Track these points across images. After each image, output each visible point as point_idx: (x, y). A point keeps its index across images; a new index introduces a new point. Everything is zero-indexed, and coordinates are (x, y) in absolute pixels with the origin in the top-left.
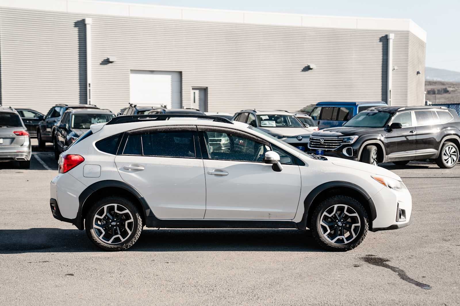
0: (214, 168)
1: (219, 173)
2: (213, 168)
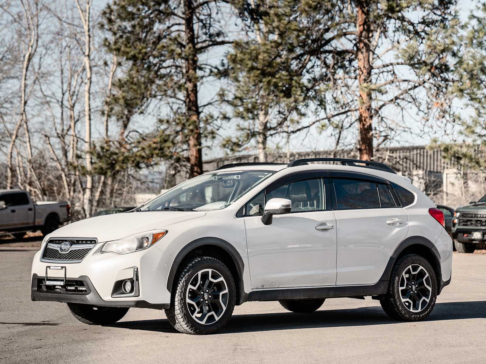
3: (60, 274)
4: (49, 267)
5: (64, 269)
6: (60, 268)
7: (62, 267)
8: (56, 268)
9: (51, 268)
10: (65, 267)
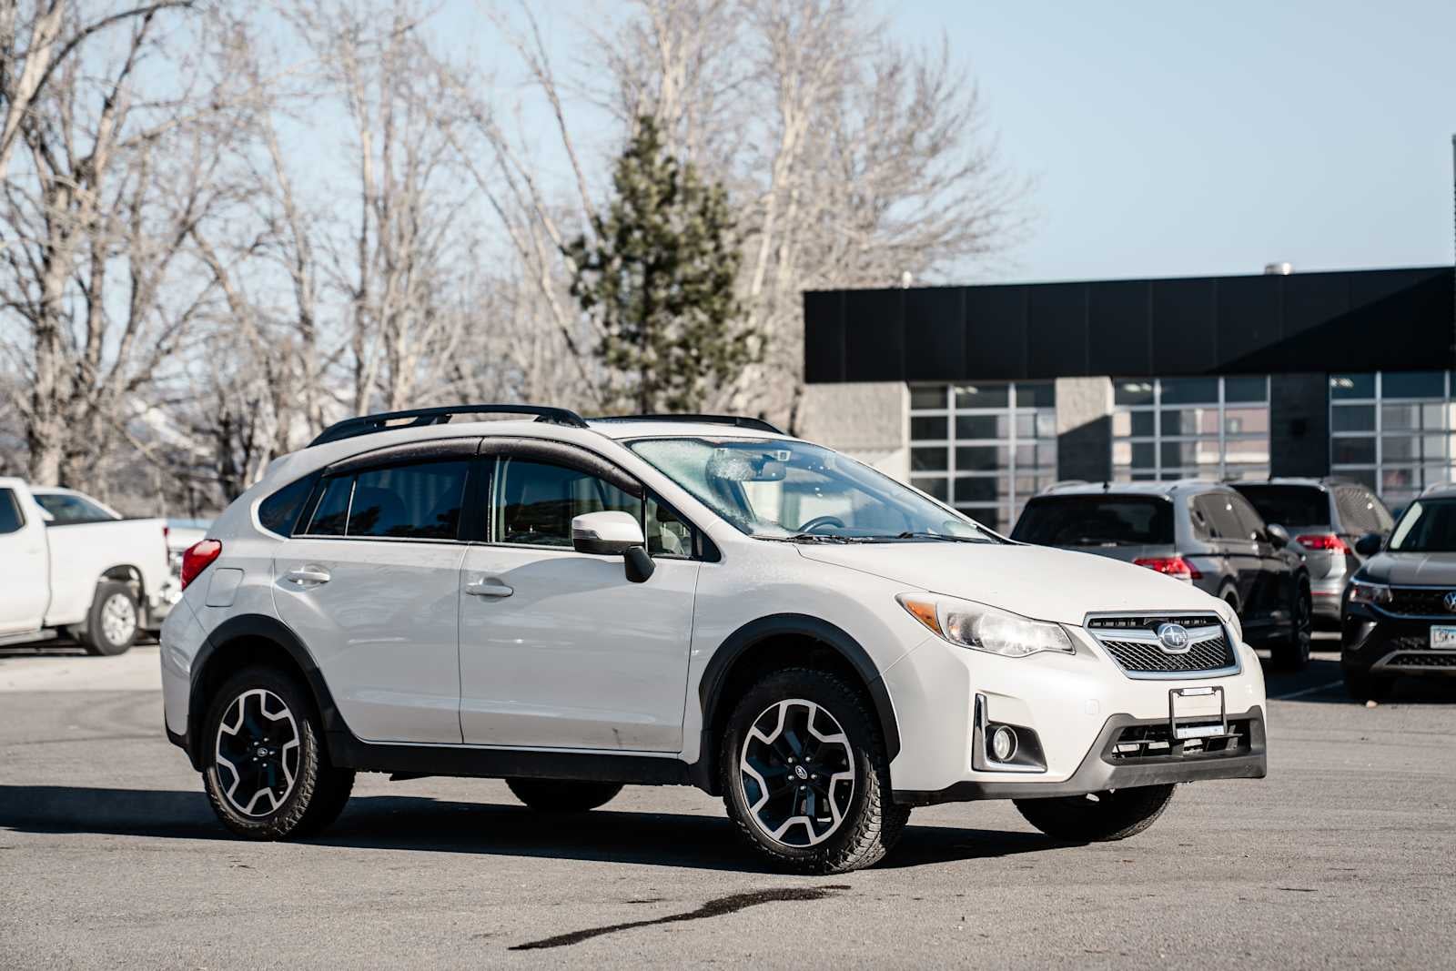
0: (483, 573)
1: (495, 590)
2: (480, 574)
3: (1211, 708)
4: (1180, 692)
5: (1219, 692)
6: (1210, 691)
7: (1215, 689)
8: (1200, 691)
9: (1186, 692)
10: (1221, 688)
